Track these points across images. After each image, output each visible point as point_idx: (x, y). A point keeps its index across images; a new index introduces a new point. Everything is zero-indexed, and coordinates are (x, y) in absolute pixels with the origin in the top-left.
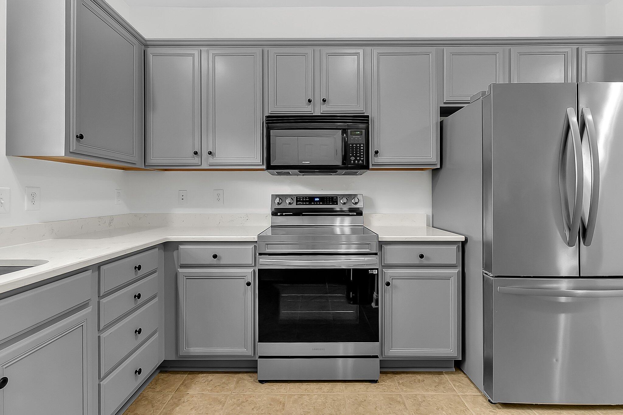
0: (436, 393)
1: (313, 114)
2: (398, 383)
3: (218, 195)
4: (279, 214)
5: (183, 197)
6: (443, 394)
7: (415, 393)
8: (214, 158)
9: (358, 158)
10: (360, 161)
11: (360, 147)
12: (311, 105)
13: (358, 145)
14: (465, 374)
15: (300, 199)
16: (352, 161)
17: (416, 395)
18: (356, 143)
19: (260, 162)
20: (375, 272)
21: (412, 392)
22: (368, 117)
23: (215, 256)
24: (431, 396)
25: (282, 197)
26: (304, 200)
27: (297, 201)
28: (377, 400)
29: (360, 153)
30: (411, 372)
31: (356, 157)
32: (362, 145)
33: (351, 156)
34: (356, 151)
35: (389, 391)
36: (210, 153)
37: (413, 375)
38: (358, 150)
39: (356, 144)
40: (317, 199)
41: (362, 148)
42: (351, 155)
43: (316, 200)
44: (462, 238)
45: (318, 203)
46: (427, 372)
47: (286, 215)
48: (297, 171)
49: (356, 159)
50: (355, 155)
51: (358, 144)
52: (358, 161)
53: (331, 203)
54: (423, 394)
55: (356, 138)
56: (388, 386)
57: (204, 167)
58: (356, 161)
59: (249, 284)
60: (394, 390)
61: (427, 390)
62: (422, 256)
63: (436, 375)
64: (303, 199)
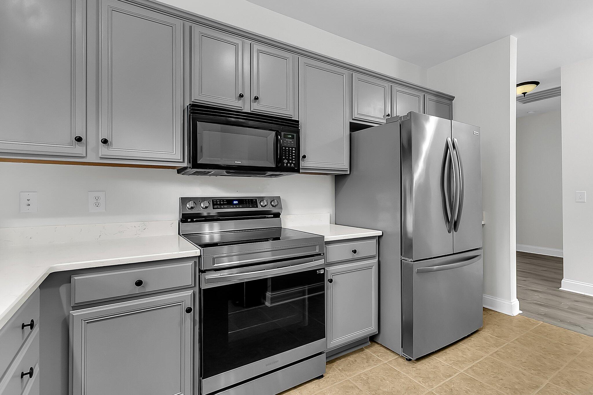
0: (371, 367)
1: (242, 110)
2: (339, 370)
3: (97, 198)
4: (189, 220)
5: (29, 202)
6: (375, 366)
7: (357, 374)
8: (110, 149)
9: (291, 161)
11: (292, 150)
12: (241, 100)
13: (287, 148)
14: (378, 344)
15: (217, 202)
17: (359, 375)
18: (289, 146)
19: (180, 159)
20: (322, 272)
21: (355, 374)
22: (298, 121)
23: (139, 283)
24: (370, 372)
25: (197, 200)
26: (222, 203)
27: (214, 205)
28: (335, 393)
29: (292, 157)
30: (341, 356)
31: (288, 160)
32: (294, 149)
33: (284, 159)
34: (289, 154)
35: (337, 381)
36: (105, 141)
37: (346, 359)
39: (289, 148)
40: (236, 202)
41: (294, 152)
42: (284, 157)
43: (234, 203)
44: (379, 233)
45: (238, 206)
46: (353, 352)
47: (196, 221)
48: (224, 172)
49: (288, 162)
50: (287, 158)
51: (291, 147)
52: (291, 164)
53: (251, 206)
54: (363, 373)
55: (289, 141)
56: (333, 376)
58: (289, 164)
59: (189, 310)
60: (341, 378)
61: (364, 368)
62: (355, 252)
63: (361, 352)
64: (220, 202)
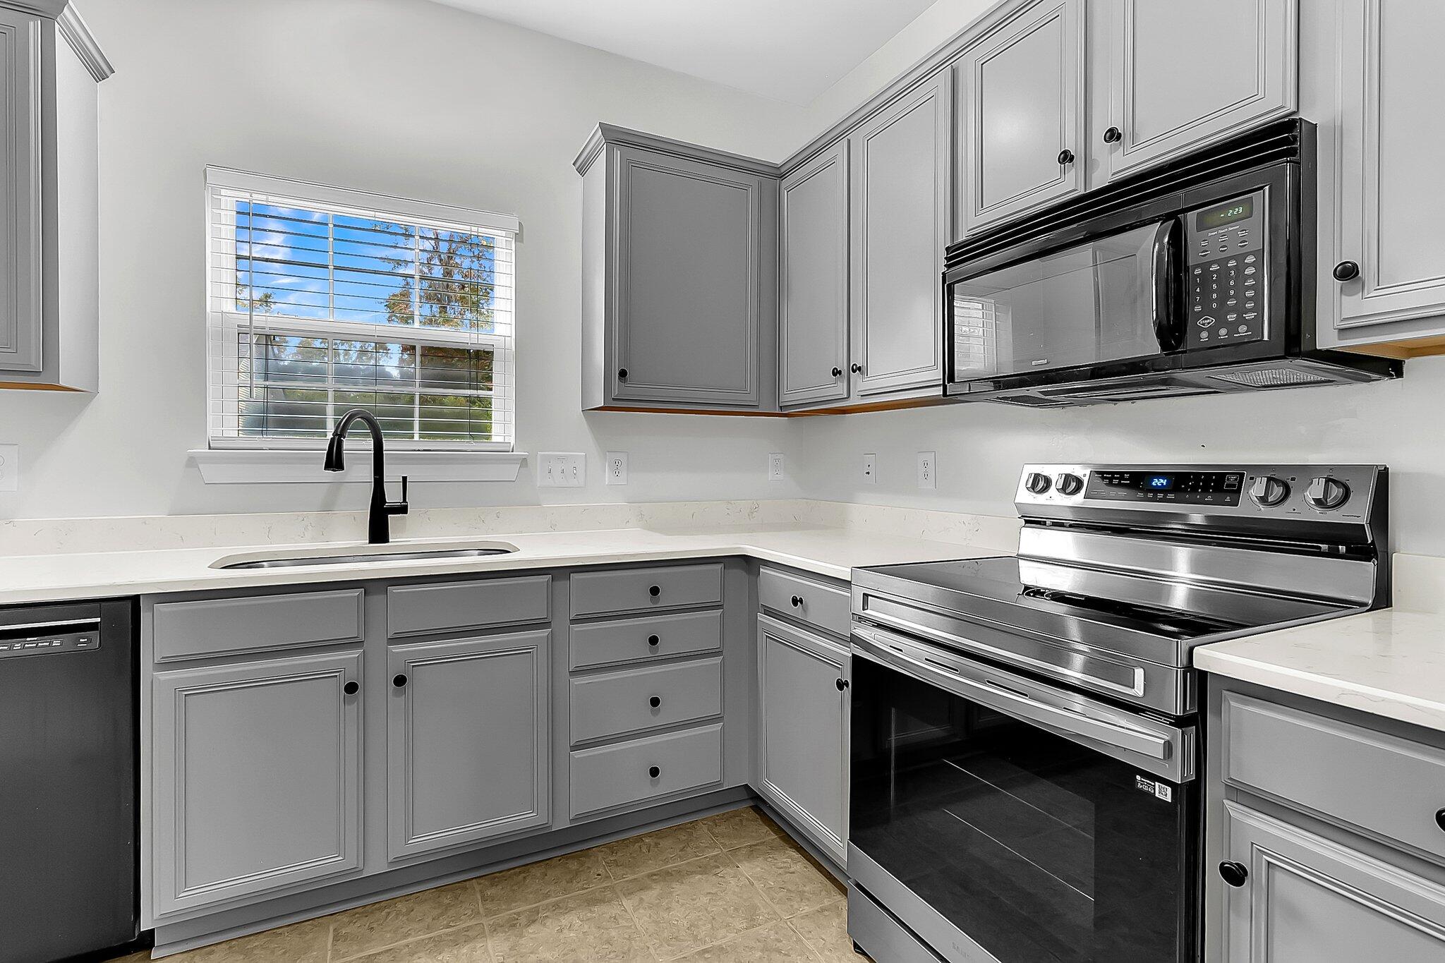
3: (926, 464)
5: (869, 470)
8: (865, 380)
9: (1232, 317)
10: (1243, 329)
11: (1240, 269)
12: (1074, 169)
13: (1232, 263)
16: (1204, 335)
18: (1223, 255)
19: (941, 377)
29: (1239, 296)
31: (1222, 313)
32: (1251, 259)
33: (1199, 315)
34: (1224, 290)
36: (857, 369)
38: (1232, 283)
39: (1224, 261)
40: (1162, 481)
41: (1249, 271)
42: (1197, 309)
43: (1154, 484)
45: (1160, 496)
49: (1221, 323)
50: (1214, 306)
51: (1234, 257)
52: (1233, 327)
53: (1209, 499)
55: (1224, 234)
57: (855, 401)
58: (1224, 331)
